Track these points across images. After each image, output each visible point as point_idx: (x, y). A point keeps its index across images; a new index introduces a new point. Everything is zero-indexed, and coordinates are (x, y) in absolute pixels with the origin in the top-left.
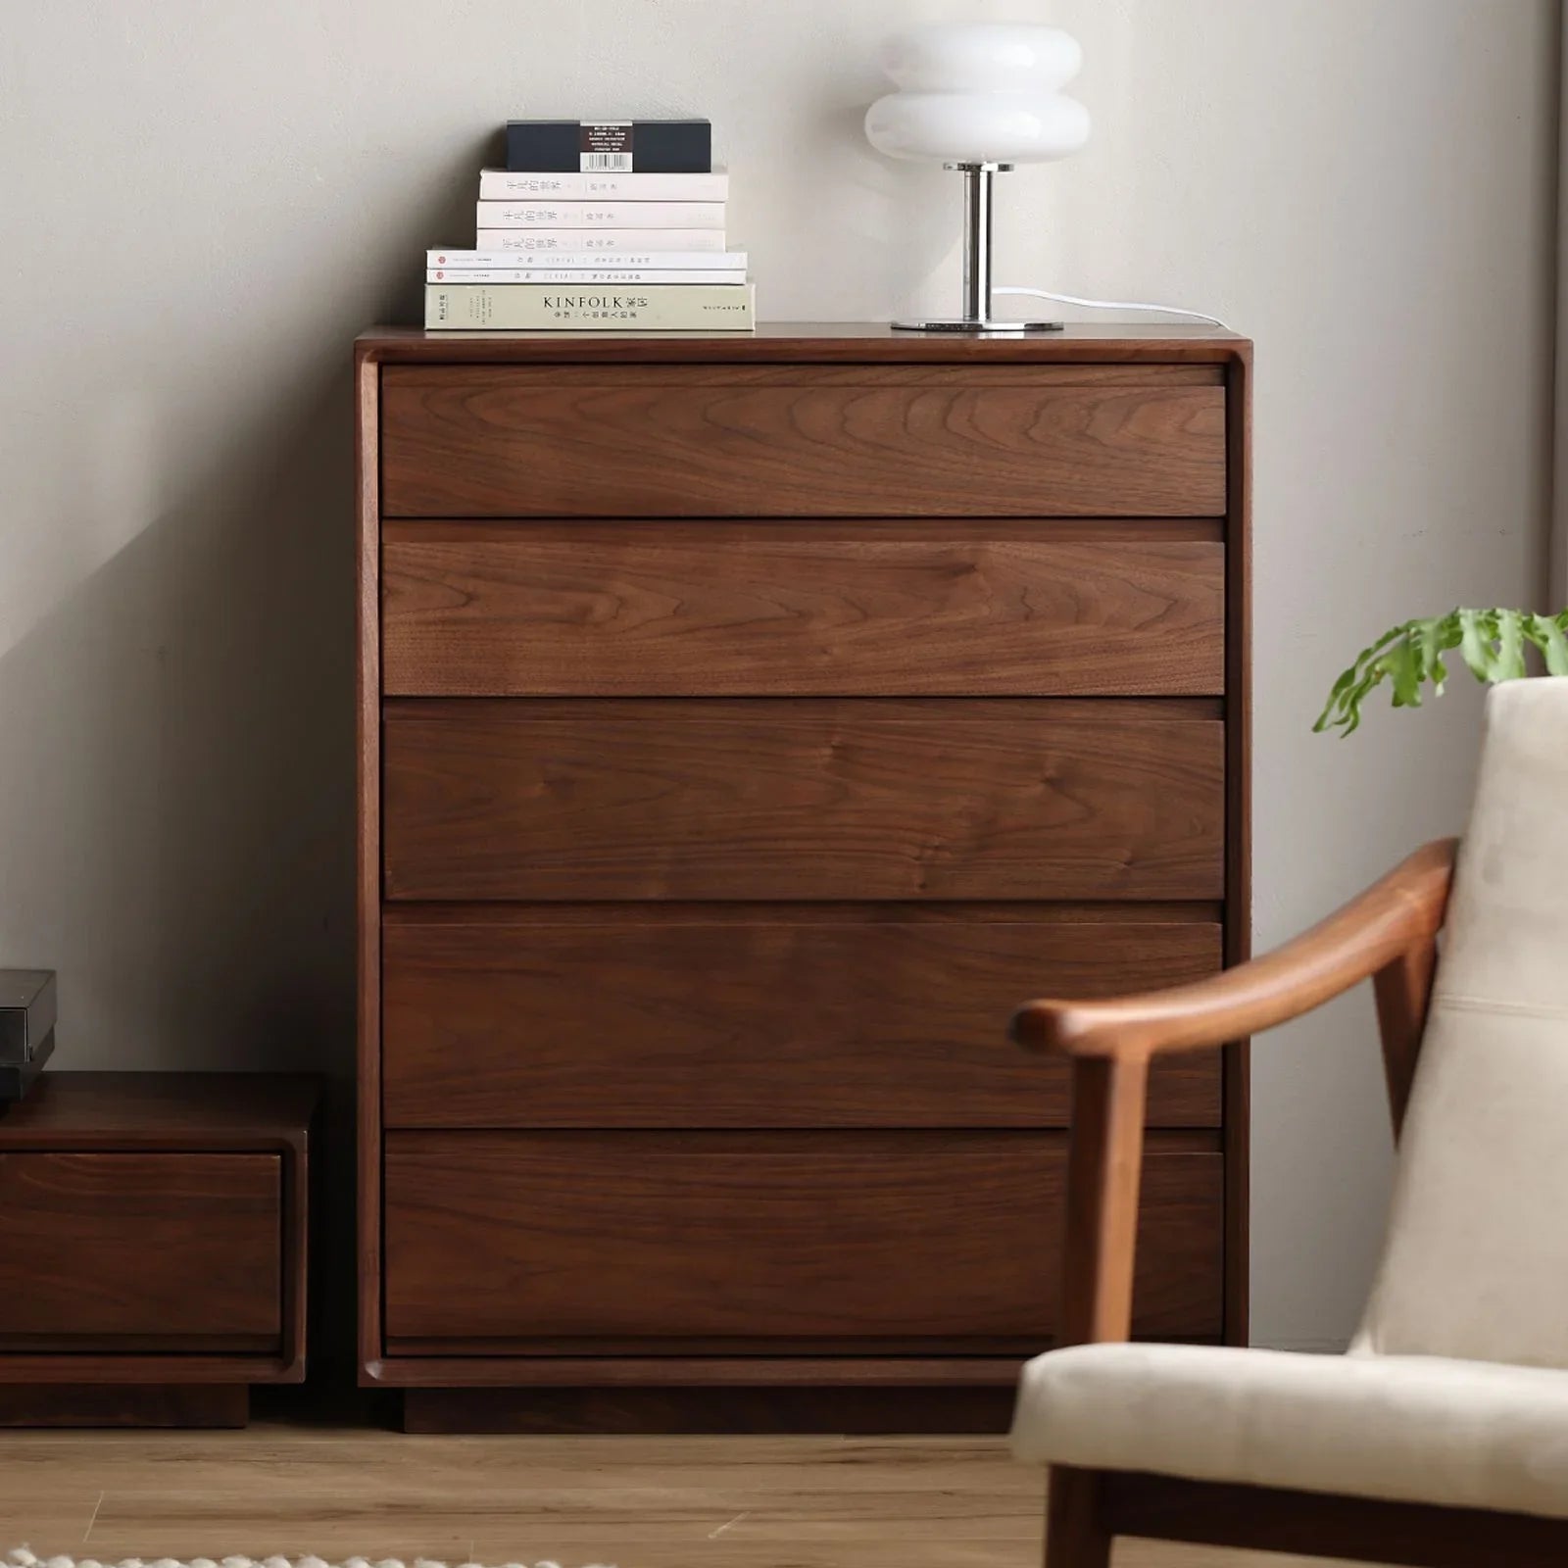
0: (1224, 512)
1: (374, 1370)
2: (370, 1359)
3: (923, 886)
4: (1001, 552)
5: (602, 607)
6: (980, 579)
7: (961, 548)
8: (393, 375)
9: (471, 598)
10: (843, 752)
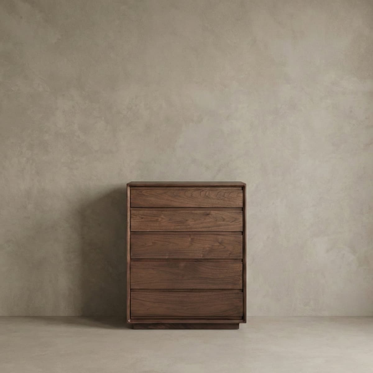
0: (242, 207)
1: (129, 321)
2: (129, 320)
3: (203, 257)
4: (213, 212)
5: (160, 219)
6: (210, 216)
7: (208, 212)
8: (132, 188)
9: (142, 218)
10: (192, 239)
